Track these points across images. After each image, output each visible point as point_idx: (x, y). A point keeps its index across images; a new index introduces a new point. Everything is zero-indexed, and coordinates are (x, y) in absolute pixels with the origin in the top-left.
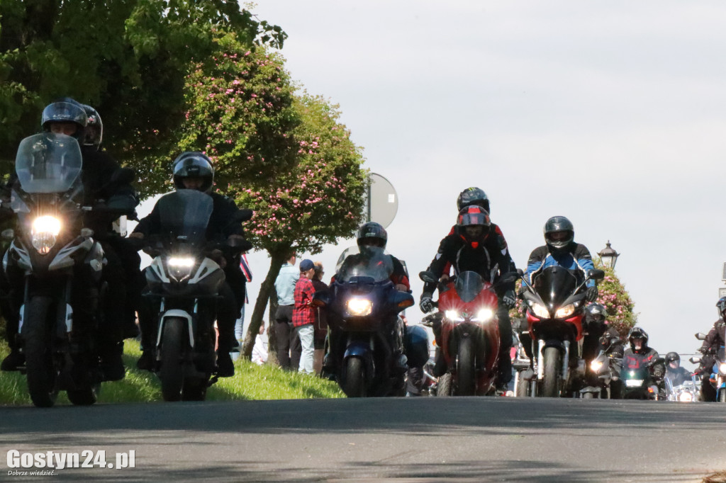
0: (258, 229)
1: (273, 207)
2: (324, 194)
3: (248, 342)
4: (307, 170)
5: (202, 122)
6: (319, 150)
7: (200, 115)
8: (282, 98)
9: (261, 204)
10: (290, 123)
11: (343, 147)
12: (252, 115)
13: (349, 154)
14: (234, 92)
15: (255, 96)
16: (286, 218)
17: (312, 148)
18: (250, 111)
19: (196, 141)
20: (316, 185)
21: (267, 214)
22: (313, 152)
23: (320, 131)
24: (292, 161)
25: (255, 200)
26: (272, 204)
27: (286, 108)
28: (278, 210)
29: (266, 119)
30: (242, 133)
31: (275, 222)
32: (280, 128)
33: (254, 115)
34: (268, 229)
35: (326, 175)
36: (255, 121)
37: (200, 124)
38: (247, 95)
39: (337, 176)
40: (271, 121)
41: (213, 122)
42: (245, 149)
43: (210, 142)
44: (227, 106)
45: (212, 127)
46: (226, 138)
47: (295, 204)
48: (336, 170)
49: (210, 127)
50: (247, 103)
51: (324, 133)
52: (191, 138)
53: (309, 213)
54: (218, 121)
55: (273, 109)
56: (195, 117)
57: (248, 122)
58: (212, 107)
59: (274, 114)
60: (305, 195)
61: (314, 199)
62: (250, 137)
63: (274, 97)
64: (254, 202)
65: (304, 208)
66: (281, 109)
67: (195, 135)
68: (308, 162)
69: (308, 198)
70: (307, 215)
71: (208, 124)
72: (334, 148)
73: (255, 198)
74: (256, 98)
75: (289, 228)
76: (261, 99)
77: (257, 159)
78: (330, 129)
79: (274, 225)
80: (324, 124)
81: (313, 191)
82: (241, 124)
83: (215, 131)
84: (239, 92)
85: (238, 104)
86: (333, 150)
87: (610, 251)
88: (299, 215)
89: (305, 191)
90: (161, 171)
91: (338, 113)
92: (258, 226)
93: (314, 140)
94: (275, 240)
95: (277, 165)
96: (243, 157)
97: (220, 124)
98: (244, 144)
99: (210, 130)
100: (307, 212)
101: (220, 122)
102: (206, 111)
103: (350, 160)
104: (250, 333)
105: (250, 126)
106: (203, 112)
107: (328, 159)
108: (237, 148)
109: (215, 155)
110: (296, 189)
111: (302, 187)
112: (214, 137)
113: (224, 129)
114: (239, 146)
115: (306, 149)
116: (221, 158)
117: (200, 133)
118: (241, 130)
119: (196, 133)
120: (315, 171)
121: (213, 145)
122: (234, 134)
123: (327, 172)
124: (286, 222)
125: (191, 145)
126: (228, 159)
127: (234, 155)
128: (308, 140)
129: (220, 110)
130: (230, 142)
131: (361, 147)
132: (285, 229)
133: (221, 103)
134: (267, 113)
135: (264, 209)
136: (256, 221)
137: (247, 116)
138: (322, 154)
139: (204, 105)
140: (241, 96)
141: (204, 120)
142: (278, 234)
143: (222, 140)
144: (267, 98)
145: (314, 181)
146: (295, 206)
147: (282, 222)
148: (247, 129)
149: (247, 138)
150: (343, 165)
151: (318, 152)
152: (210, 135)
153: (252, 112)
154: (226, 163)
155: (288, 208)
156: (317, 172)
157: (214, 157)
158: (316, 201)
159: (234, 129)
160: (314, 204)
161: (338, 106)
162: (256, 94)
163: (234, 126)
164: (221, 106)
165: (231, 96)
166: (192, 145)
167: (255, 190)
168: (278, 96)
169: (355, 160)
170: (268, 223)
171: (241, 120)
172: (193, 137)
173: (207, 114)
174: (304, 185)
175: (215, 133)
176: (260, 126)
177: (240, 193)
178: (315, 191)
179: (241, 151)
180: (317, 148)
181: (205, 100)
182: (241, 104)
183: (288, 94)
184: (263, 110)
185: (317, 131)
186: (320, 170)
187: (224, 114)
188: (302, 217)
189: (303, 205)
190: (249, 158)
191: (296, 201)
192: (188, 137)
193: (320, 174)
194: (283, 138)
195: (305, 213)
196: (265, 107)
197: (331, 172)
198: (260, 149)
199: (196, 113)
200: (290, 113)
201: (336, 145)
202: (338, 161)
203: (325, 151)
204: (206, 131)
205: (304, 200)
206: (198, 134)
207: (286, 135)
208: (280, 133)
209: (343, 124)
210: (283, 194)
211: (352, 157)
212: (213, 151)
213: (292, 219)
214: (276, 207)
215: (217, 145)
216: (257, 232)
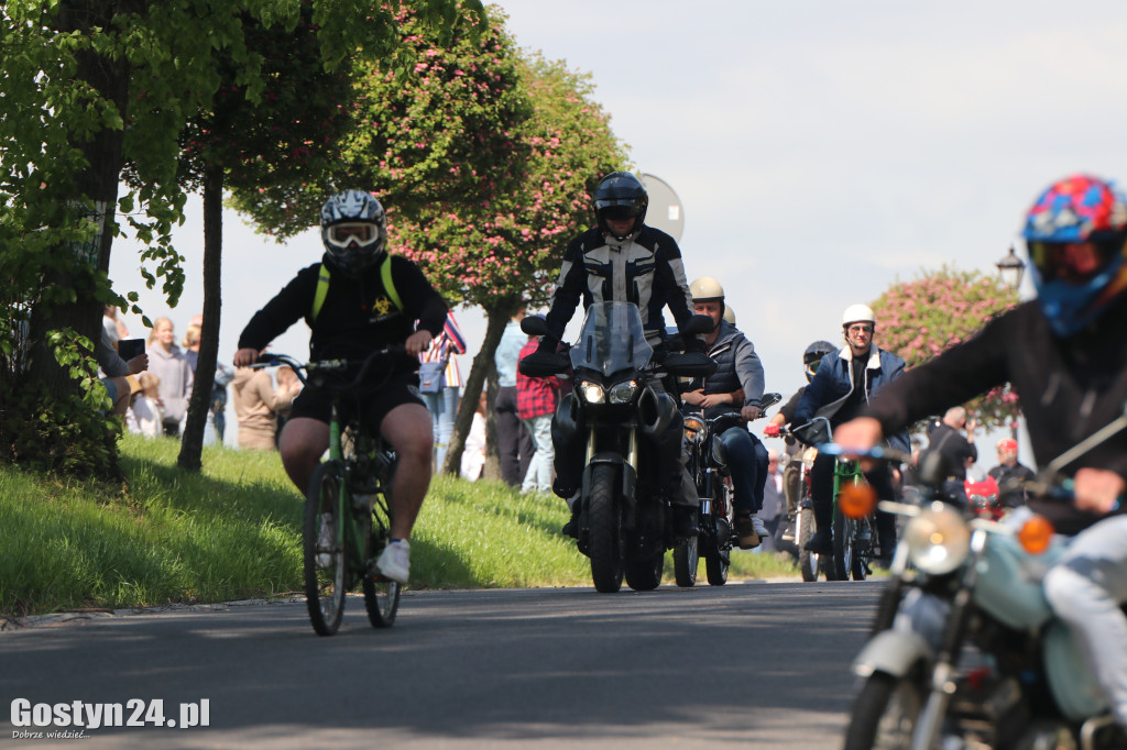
0: (468, 275)
1: (491, 240)
2: (570, 221)
3: (453, 448)
4: (543, 182)
5: (379, 116)
6: (560, 151)
7: (376, 106)
8: (503, 76)
9: (472, 238)
10: (516, 115)
11: (597, 146)
12: (457, 103)
13: (608, 157)
14: (428, 69)
15: (462, 73)
16: (511, 257)
17: (549, 148)
18: (453, 97)
19: (370, 146)
20: (557, 206)
21: (481, 252)
22: (552, 154)
23: (561, 121)
24: (519, 174)
25: (464, 230)
26: (489, 236)
27: (509, 91)
28: (499, 245)
29: (478, 109)
30: (441, 131)
31: (494, 264)
32: (500, 124)
33: (459, 104)
34: (483, 275)
35: (572, 189)
36: (461, 113)
37: (376, 118)
38: (449, 73)
39: (589, 191)
40: (486, 112)
41: (396, 116)
42: (446, 157)
43: (392, 146)
44: (416, 91)
45: (396, 124)
46: (417, 140)
47: (526, 236)
48: (589, 182)
49: (391, 123)
50: (448, 85)
51: (567, 125)
52: (361, 140)
53: (547, 250)
54: (404, 115)
55: (488, 94)
56: (368, 108)
57: (449, 114)
58: (393, 92)
59: (491, 102)
60: (539, 222)
61: (554, 228)
62: (454, 138)
63: (491, 74)
64: (461, 234)
65: (538, 242)
66: (501, 93)
67: (368, 136)
68: (544, 170)
69: (544, 227)
70: (544, 253)
71: (389, 119)
72: (585, 147)
73: (463, 227)
74: (462, 77)
75: (517, 273)
76: (470, 79)
77: (464, 172)
78: (577, 117)
79: (493, 269)
80: (568, 108)
81: (551, 215)
82: (439, 118)
83: (400, 129)
84: (435, 68)
85: (435, 88)
86: (583, 151)
87: (1013, 261)
88: (531, 253)
89: (539, 215)
90: (316, 192)
91: (590, 86)
92: (468, 270)
93: (554, 136)
94: (495, 292)
95: (496, 180)
96: (443, 167)
97: (406, 119)
98: (444, 148)
99: (391, 129)
100: (543, 247)
101: (407, 115)
102: (384, 98)
103: (609, 166)
104: (457, 433)
105: (453, 121)
106: (381, 101)
107: (576, 165)
108: (432, 155)
109: (400, 167)
110: (525, 214)
111: (535, 209)
112: (398, 139)
113: (413, 126)
114: (438, 151)
115: (541, 149)
116: (409, 171)
117: (376, 133)
118: (439, 127)
119: (369, 132)
120: (556, 185)
121: (397, 151)
122: (429, 134)
123: (574, 185)
124: (511, 264)
125: (362, 152)
126: (420, 172)
127: (429, 166)
128: (543, 135)
129: (406, 97)
130: (423, 146)
131: (626, 145)
132: (511, 275)
133: (408, 85)
134: (480, 102)
135: (475, 243)
136: (465, 262)
137: (448, 106)
138: (566, 158)
139: (382, 90)
140: (439, 74)
141: (381, 113)
142: (499, 283)
143: (410, 143)
144: (480, 77)
145: (554, 200)
146: (525, 239)
147: (505, 264)
148: (448, 125)
149: (448, 139)
150: (598, 174)
151: (560, 154)
152: (391, 136)
153: (457, 99)
154: (417, 179)
155: (514, 242)
156: (558, 186)
157: (398, 170)
158: (558, 230)
159: (429, 126)
160: (554, 236)
161: (589, 76)
162: (462, 70)
163: (428, 122)
164: (408, 90)
165: (423, 74)
166: (364, 152)
167: (462, 216)
168: (497, 72)
169: (617, 166)
170: (483, 265)
171: (439, 111)
172: (364, 140)
173: (386, 103)
174: (538, 206)
175: (399, 133)
176: (469, 121)
177: (439, 220)
178: (555, 215)
179: (439, 160)
180: (559, 148)
181: (383, 81)
182: (439, 88)
183: (511, 70)
184: (474, 96)
185: (558, 122)
186: (562, 183)
187: (412, 103)
188: (535, 257)
189: (537, 237)
190: (452, 170)
191: (526, 230)
192: (356, 140)
193: (562, 189)
194: (506, 139)
195: (540, 250)
196: (476, 90)
197: (581, 186)
198: (469, 155)
199: (370, 102)
200: (516, 99)
201: (587, 143)
202: (591, 168)
203: (571, 153)
204: (385, 129)
205: (539, 230)
206: (373, 134)
207: (510, 134)
208: (499, 131)
209: (598, 103)
210: (507, 222)
211: (612, 161)
212: (396, 160)
213: (520, 259)
214: (497, 241)
215: (403, 151)
216: (466, 280)
